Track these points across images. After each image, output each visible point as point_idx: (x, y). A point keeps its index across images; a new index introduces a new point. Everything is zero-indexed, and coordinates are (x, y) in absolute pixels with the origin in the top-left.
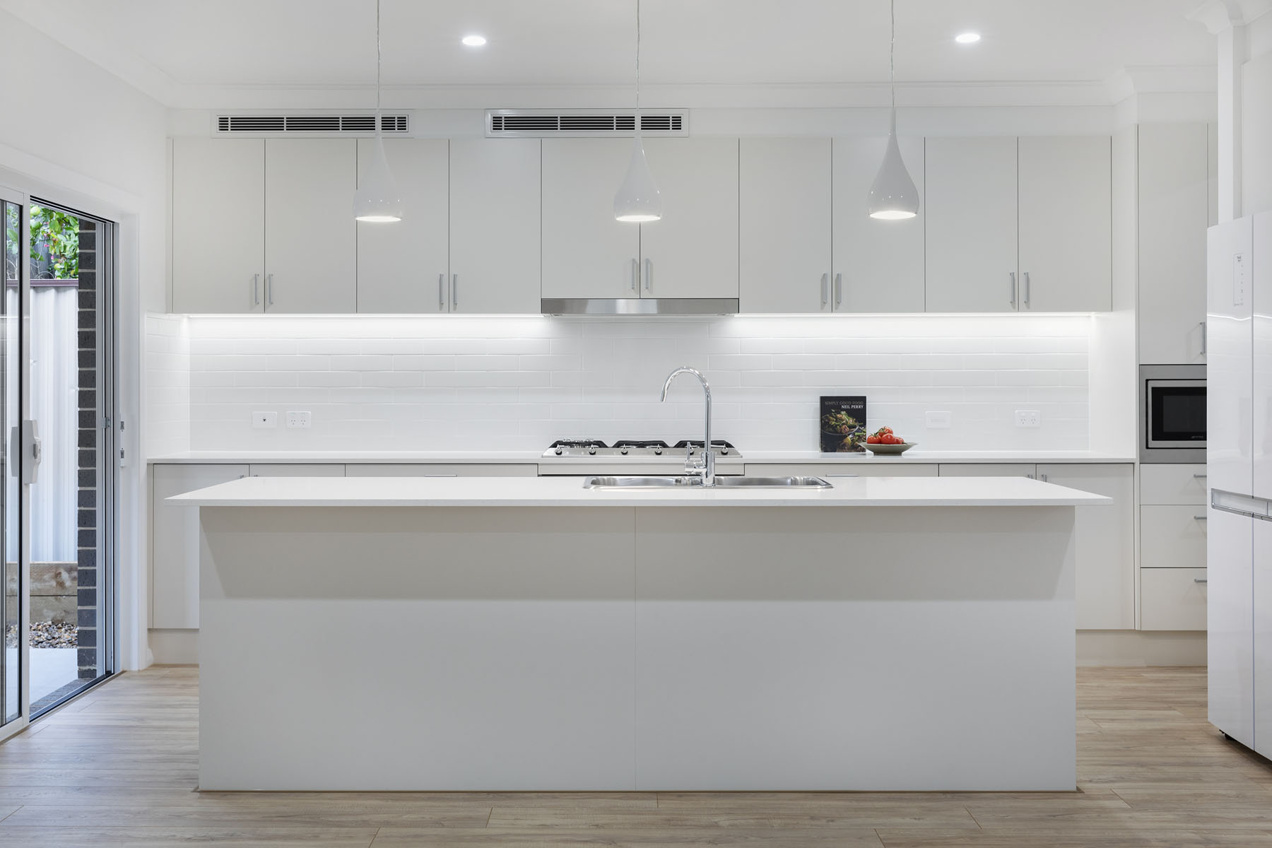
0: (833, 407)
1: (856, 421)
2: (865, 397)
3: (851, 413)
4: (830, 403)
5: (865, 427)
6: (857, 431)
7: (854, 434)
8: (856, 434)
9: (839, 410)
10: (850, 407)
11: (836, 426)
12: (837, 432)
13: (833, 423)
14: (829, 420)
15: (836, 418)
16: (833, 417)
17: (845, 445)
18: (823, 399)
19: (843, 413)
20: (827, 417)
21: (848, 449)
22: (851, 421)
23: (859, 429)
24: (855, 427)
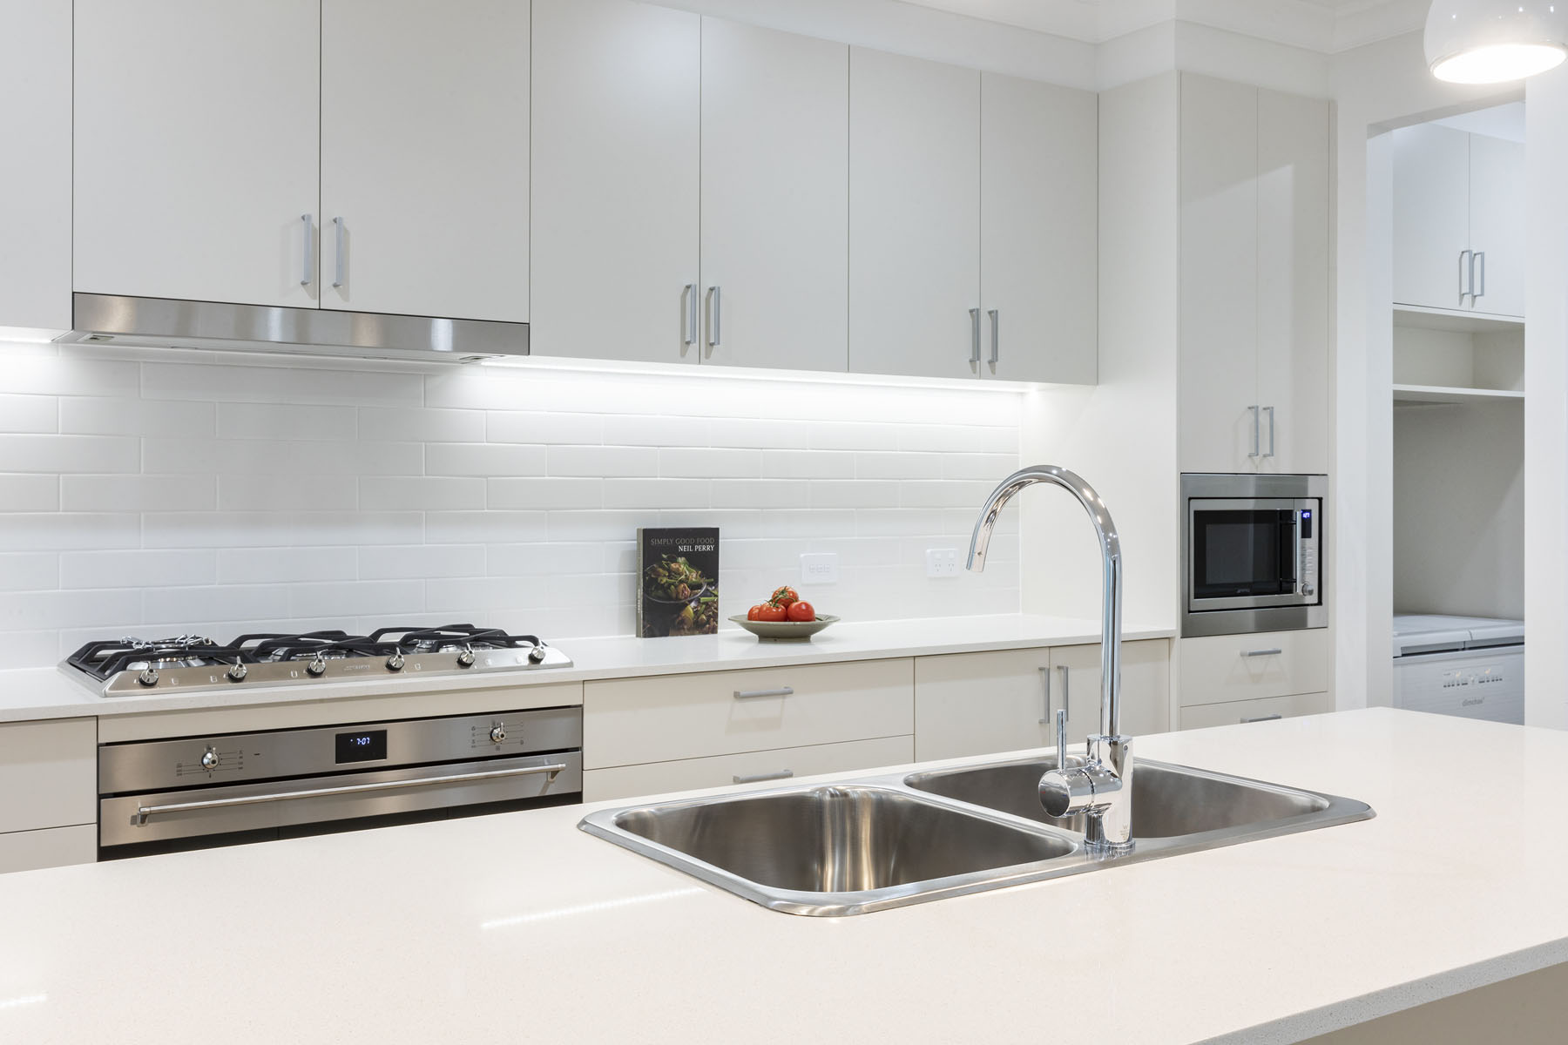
0: (665, 549)
1: (702, 576)
2: (718, 529)
3: (695, 560)
4: (660, 542)
5: (717, 587)
6: (703, 595)
7: (698, 601)
8: (703, 599)
9: (674, 554)
10: (693, 548)
11: (670, 585)
12: (670, 598)
13: (665, 580)
14: (659, 575)
15: (669, 570)
16: (664, 568)
17: (683, 622)
18: (649, 535)
19: (682, 560)
20: (654, 570)
21: (689, 630)
22: (694, 576)
23: (707, 590)
24: (699, 586)
